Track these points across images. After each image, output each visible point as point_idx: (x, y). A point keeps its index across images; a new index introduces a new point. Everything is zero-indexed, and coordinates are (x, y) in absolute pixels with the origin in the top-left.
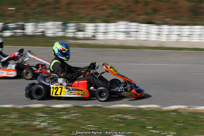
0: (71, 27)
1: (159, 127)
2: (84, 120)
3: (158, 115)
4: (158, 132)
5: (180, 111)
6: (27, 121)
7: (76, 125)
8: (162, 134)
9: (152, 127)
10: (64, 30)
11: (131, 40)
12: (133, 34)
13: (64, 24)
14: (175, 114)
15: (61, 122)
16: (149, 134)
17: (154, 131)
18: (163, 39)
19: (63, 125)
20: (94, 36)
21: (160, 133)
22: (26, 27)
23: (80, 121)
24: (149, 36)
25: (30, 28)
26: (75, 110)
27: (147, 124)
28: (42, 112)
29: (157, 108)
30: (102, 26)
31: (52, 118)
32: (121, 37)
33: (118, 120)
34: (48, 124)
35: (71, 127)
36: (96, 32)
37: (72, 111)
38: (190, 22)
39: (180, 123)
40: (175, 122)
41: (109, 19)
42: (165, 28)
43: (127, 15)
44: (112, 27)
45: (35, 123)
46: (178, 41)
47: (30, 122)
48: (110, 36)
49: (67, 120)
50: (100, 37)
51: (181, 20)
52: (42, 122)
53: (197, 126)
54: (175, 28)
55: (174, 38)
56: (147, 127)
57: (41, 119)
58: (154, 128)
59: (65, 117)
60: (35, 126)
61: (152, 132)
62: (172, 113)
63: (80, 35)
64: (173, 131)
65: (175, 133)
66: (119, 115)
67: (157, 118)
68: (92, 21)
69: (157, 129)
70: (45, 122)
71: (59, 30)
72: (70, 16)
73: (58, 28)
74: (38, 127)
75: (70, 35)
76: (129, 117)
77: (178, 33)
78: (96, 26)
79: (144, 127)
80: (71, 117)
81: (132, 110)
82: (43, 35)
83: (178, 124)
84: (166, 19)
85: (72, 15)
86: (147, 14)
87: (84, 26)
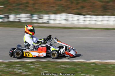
0: (35, 17)
1: (85, 72)
2: (43, 69)
3: (84, 65)
4: (84, 75)
6: (10, 69)
7: (38, 71)
9: (81, 72)
10: (31, 18)
11: (69, 24)
12: (70, 21)
13: (31, 15)
14: (94, 64)
15: (30, 70)
17: (82, 74)
18: (87, 23)
19: (31, 71)
20: (48, 22)
21: (85, 75)
22: (10, 17)
23: (40, 69)
24: (79, 22)
25: (12, 17)
26: (37, 63)
27: (78, 70)
28: (19, 64)
29: (83, 61)
30: (53, 16)
31: (25, 67)
32: (63, 22)
33: (62, 68)
34: (23, 71)
36: (49, 19)
37: (36, 63)
38: (102, 14)
39: (96, 69)
40: (94, 69)
41: (56, 13)
43: (66, 10)
44: (58, 16)
45: (15, 70)
47: (12, 70)
48: (57, 22)
49: (33, 68)
50: (52, 22)
51: (97, 12)
52: (19, 70)
53: (106, 71)
54: (94, 17)
55: (93, 22)
56: (78, 72)
57: (19, 68)
58: (82, 73)
59: (32, 67)
60: (15, 72)
61: (81, 75)
62: (92, 64)
63: (40, 21)
66: (62, 66)
67: (84, 67)
68: (47, 13)
69: (84, 73)
70: (20, 70)
71: (29, 18)
72: (34, 11)
73: (28, 17)
74: (17, 72)
75: (35, 21)
76: (68, 67)
77: (95, 20)
78: (49, 16)
79: (76, 72)
80: (35, 67)
81: (70, 63)
82: (19, 21)
83: (95, 70)
84: (88, 12)
85: (36, 10)
86: (78, 9)
87: (43, 16)
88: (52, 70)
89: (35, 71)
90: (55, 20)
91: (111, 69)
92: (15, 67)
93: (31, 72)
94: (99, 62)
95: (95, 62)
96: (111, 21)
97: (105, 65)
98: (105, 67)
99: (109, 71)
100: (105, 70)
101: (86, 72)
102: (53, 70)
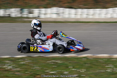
0: (26, 11)
2: (33, 64)
3: (76, 60)
4: (76, 70)
5: (88, 57)
7: (28, 67)
8: (78, 70)
9: (72, 67)
10: (21, 13)
11: (60, 18)
12: (61, 15)
13: (21, 10)
14: (86, 59)
15: (20, 66)
16: (70, 71)
17: (73, 69)
18: (78, 17)
20: (39, 16)
23: (30, 65)
24: (70, 15)
25: (2, 12)
26: (28, 58)
27: (69, 65)
28: (9, 60)
29: (75, 56)
30: (43, 10)
31: (15, 63)
32: (54, 16)
33: (53, 63)
34: (13, 67)
35: (26, 68)
36: (40, 13)
37: (26, 59)
38: (93, 7)
40: (85, 63)
41: (47, 6)
43: (57, 3)
44: (49, 10)
45: (4, 66)
46: (87, 18)
47: (2, 66)
48: (48, 16)
49: (24, 64)
50: (42, 16)
51: (88, 6)
52: (9, 66)
54: (85, 10)
55: (85, 16)
56: (69, 67)
57: (9, 64)
58: (73, 68)
59: (22, 63)
60: (5, 68)
61: (72, 70)
62: (83, 59)
63: (31, 15)
64: (84, 69)
65: (85, 70)
66: (53, 61)
68: (37, 8)
69: (75, 68)
70: (11, 66)
71: (19, 13)
72: (25, 5)
73: (18, 12)
74: (6, 69)
75: (25, 16)
76: (59, 62)
77: (87, 13)
78: (40, 10)
80: (26, 62)
81: (61, 58)
82: (9, 16)
83: (87, 65)
84: (79, 6)
85: (26, 4)
86: (69, 3)
87: (33, 11)
88: (42, 66)
89: (26, 67)
90: (46, 14)
91: (103, 63)
92: (5, 64)
93: (21, 68)
94: (91, 56)
95: (87, 56)
96: (103, 14)
97: (97, 60)
98: (97, 61)
99: (100, 65)
100: (97, 64)
101: (78, 67)
102: (44, 66)
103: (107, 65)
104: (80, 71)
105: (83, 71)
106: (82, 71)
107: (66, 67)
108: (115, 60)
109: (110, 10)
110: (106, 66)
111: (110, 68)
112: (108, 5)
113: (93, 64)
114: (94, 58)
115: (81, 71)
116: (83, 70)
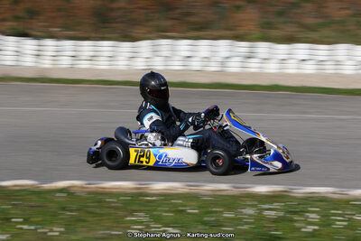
5: (73, 190)
8: (39, 231)
16: (16, 231)
42: (50, 44)
46: (72, 68)
64: (60, 225)
65: (62, 229)
103: (131, 213)
104: (45, 233)
105: (57, 234)
106: (51, 231)
107: (3, 219)
108: (154, 198)
109: (144, 46)
110: (128, 218)
111: (141, 223)
112: (136, 32)
113: (90, 209)
114: (90, 193)
115: (50, 234)
116: (55, 229)
